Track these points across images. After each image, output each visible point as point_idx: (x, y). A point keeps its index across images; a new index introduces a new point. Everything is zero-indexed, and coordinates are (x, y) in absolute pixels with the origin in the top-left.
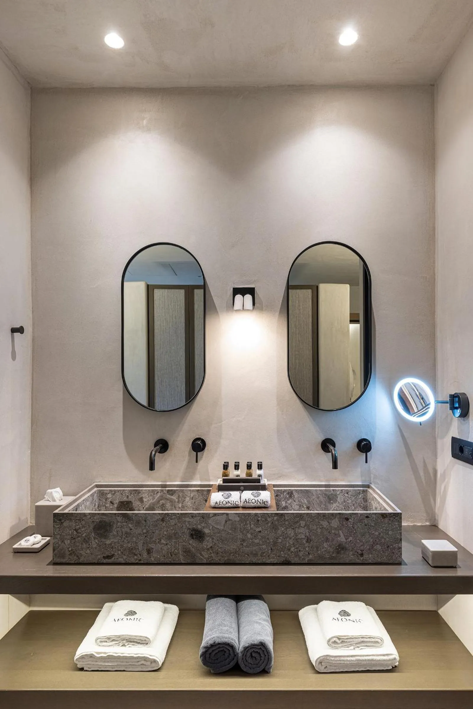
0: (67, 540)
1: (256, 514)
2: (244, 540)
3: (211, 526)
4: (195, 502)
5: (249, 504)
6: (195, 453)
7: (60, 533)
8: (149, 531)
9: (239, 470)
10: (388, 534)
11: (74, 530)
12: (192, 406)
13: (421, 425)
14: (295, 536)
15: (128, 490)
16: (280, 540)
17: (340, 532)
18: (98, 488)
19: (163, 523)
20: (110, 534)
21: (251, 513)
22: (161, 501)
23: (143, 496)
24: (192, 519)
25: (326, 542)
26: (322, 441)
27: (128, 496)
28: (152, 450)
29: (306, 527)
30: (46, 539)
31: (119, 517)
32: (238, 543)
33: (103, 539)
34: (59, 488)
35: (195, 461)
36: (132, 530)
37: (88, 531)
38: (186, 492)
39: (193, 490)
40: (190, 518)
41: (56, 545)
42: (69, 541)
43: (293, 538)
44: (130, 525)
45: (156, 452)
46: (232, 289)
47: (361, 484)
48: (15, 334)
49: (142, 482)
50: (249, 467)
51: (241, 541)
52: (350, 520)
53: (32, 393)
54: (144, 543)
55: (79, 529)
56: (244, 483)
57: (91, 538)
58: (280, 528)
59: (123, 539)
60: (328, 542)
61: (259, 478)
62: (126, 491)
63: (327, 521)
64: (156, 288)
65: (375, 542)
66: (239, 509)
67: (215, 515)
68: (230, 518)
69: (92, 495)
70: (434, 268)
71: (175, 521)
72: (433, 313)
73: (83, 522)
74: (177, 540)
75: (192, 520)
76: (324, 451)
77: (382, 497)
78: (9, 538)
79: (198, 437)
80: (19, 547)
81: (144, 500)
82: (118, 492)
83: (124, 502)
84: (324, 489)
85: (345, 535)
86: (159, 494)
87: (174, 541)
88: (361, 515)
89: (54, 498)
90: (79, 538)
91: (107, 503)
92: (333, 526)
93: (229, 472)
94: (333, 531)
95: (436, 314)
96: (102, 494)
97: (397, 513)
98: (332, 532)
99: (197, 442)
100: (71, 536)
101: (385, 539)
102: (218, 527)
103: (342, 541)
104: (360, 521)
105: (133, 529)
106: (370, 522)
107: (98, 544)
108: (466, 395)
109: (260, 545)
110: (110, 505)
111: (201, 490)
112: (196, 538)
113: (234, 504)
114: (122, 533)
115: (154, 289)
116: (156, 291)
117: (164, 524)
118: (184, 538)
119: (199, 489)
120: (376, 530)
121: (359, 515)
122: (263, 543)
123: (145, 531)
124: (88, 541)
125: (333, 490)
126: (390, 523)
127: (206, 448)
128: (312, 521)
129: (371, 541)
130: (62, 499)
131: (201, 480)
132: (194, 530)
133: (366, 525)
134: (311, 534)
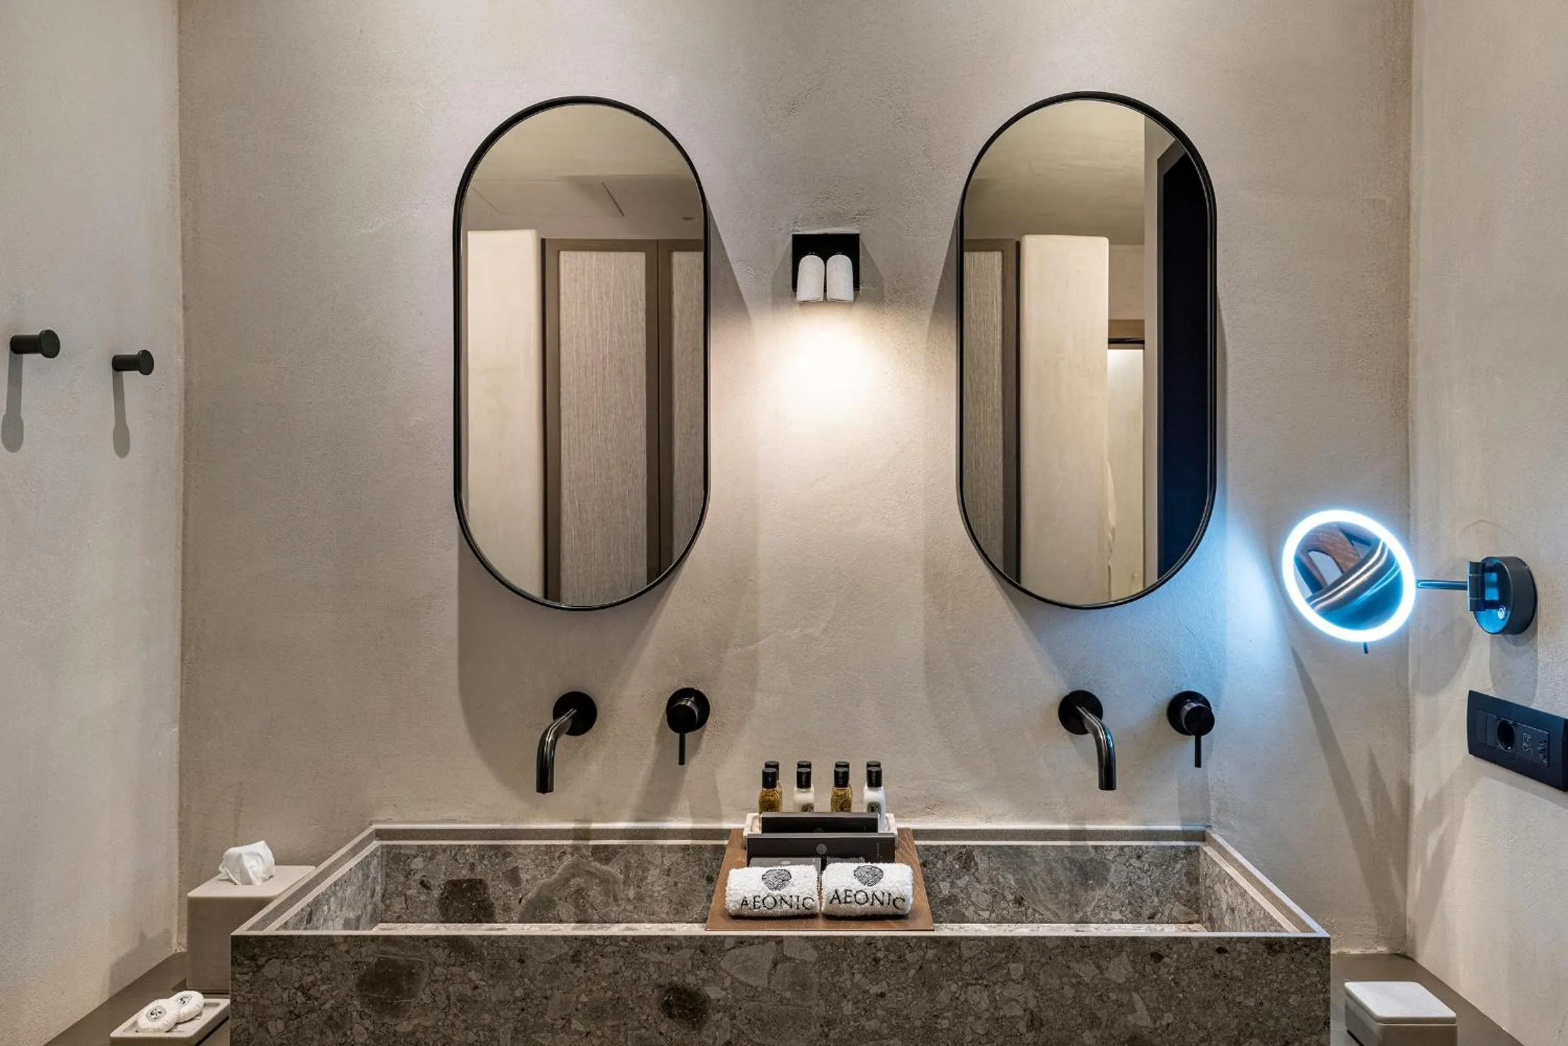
0: (276, 1021)
1: (870, 942)
2: (829, 1023)
3: (729, 979)
4: (676, 884)
5: (848, 905)
6: (678, 735)
7: (254, 997)
8: (533, 992)
9: (812, 788)
10: (1286, 1003)
11: (297, 989)
12: (667, 593)
13: (1366, 652)
14: (992, 1010)
15: (475, 846)
16: (946, 1021)
17: (1136, 996)
18: (382, 839)
19: (578, 966)
20: (410, 1003)
21: (853, 937)
22: (572, 881)
23: (520, 863)
24: (668, 956)
25: (1090, 1029)
26: (1061, 698)
27: (473, 864)
28: (547, 725)
29: (1026, 982)
30: (218, 1005)
31: (440, 950)
32: (813, 1030)
33: (387, 1017)
34: (262, 843)
35: (678, 761)
36: (480, 991)
37: (343, 994)
38: (648, 854)
39: (671, 847)
40: (661, 953)
41: (240, 1036)
42: (280, 1025)
43: (987, 1015)
44: (473, 975)
45: (557, 736)
46: (790, 238)
47: (1178, 827)
48: (126, 374)
49: (515, 820)
50: (841, 779)
51: (822, 1026)
52: (1166, 960)
53: (184, 555)
54: (516, 1029)
55: (314, 985)
56: (826, 831)
57: (351, 1015)
58: (945, 983)
59: (450, 1017)
60: (1096, 1030)
61: (871, 815)
62: (468, 851)
63: (1094, 963)
64: (565, 250)
65: (1244, 1028)
66: (815, 921)
67: (742, 943)
68: (788, 953)
69: (364, 865)
70: (1407, 175)
71: (616, 962)
72: (1401, 309)
73: (324, 963)
74: (622, 1022)
75: (667, 958)
76: (1066, 728)
77: (1251, 875)
78: (105, 998)
79: (686, 687)
80: (131, 1034)
81: (522, 876)
82: (444, 851)
83: (460, 882)
84: (1068, 843)
85: (1151, 1005)
86: (568, 860)
87: (613, 1023)
88: (1201, 945)
89: (247, 874)
90: (314, 1015)
91: (410, 885)
92: (1113, 977)
93: (781, 794)
94: (1113, 996)
95: (1412, 312)
96: (394, 860)
97: (1315, 938)
98: (1109, 998)
99: (683, 703)
100: (286, 1010)
101: (1277, 1020)
102: (751, 981)
103: (1141, 1027)
104: (1200, 963)
105: (483, 985)
106: (1231, 967)
107: (373, 1033)
108: (1525, 565)
109: (882, 1037)
110: (419, 893)
111: (694, 847)
112: (680, 1014)
113: (801, 906)
114: (448, 998)
115: (559, 252)
116: (564, 256)
117: (579, 972)
118: (643, 1014)
119: (688, 842)
120: (1247, 994)
121: (1196, 945)
122: (892, 1030)
123: (519, 993)
124: (340, 1023)
125: (1096, 848)
126: (1291, 969)
127: (710, 720)
128: (1047, 963)
129: (1234, 1024)
130: (271, 877)
131: (694, 816)
132: (674, 989)
133: (1216, 976)
134: (1041, 1005)
